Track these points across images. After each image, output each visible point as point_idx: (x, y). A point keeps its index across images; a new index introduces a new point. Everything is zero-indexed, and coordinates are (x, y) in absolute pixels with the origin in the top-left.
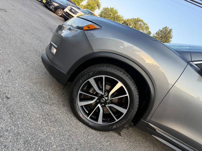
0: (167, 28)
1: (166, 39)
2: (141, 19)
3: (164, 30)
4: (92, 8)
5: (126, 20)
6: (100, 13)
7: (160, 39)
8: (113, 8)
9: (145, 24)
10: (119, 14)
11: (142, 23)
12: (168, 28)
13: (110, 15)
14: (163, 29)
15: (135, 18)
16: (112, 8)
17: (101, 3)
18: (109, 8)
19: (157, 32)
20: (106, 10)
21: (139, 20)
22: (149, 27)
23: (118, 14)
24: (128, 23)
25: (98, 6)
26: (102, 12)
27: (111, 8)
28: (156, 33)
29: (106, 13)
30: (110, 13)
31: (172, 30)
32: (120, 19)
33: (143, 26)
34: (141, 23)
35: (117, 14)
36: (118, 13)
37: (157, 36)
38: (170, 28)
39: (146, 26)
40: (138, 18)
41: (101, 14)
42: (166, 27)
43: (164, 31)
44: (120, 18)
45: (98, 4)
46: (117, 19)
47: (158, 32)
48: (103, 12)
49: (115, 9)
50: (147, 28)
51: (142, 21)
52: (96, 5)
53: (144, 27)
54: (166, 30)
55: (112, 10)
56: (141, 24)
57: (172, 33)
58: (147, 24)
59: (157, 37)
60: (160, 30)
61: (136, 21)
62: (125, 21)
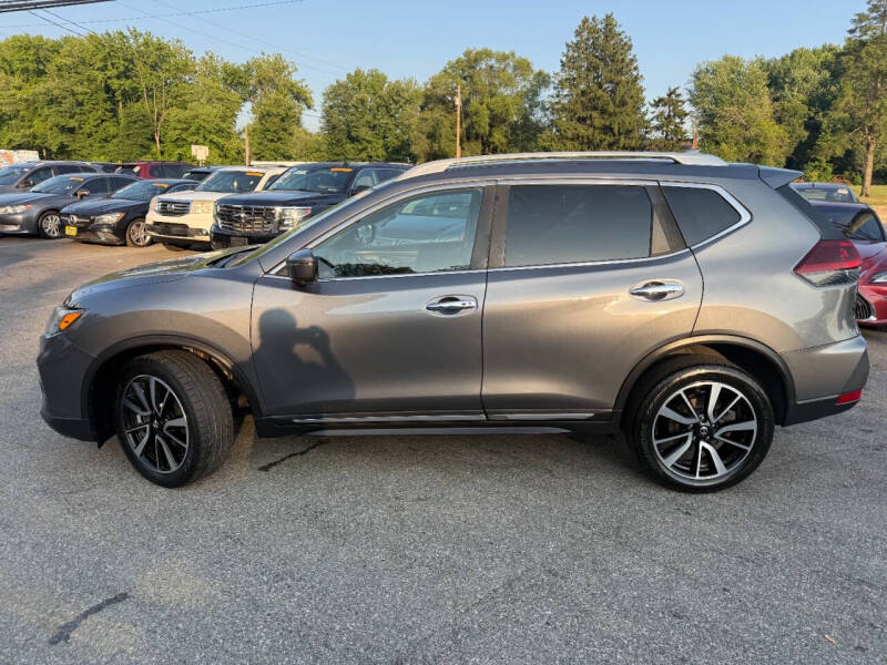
0: (590, 20)
1: (612, 61)
2: (479, 48)
3: (585, 34)
4: (283, 120)
5: (429, 86)
6: (323, 117)
7: (591, 77)
8: (358, 73)
9: (503, 58)
10: (392, 79)
11: (493, 62)
12: (593, 19)
13: (363, 101)
14: (578, 34)
15: (454, 60)
16: (353, 74)
17: (303, 80)
18: (343, 79)
19: (564, 59)
20: (340, 95)
21: (472, 56)
22: (529, 60)
23: (389, 80)
24: (440, 92)
25: (300, 96)
26: (328, 113)
27: (349, 75)
28: (563, 65)
29: (345, 107)
30: (359, 96)
31: (614, 16)
32: (406, 95)
33: (503, 70)
34: (490, 63)
35: (386, 85)
36: (386, 78)
37: (574, 73)
38: (601, 17)
39: (511, 64)
40: (467, 54)
41: (328, 121)
42: (585, 21)
43: (588, 39)
44: (403, 90)
45: (295, 91)
46: (396, 102)
47: (567, 56)
48: (331, 107)
49: (365, 70)
50: (523, 67)
51: (487, 54)
52: (289, 100)
53: (510, 70)
54: (593, 30)
55: (357, 81)
56: (492, 67)
57: (618, 30)
58: (513, 54)
59: (574, 79)
60: (568, 45)
61: (468, 67)
62: (427, 90)
